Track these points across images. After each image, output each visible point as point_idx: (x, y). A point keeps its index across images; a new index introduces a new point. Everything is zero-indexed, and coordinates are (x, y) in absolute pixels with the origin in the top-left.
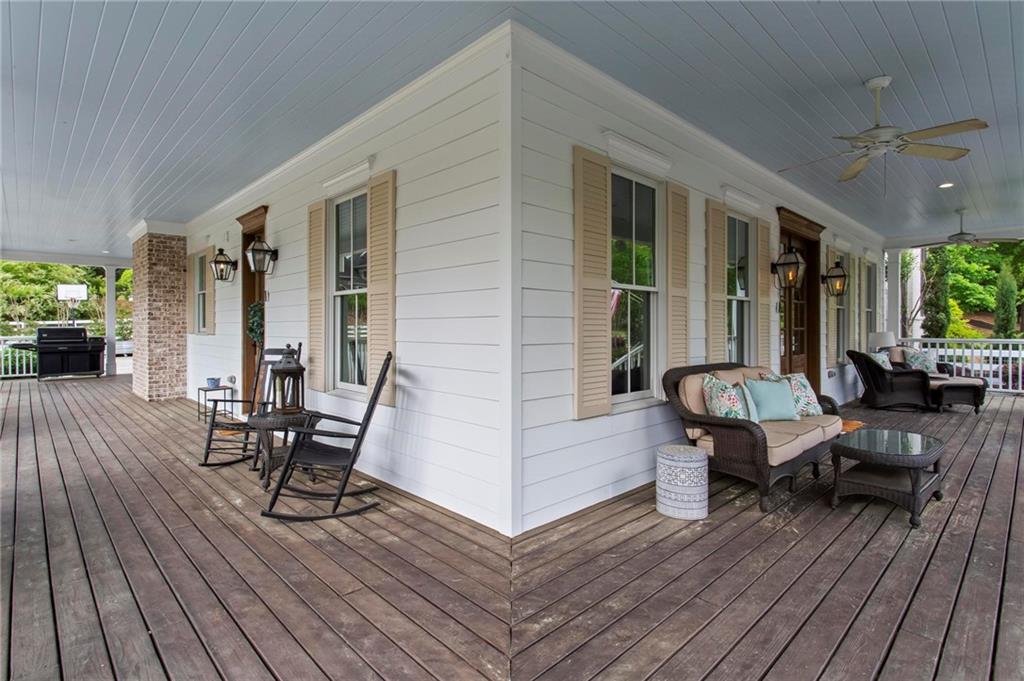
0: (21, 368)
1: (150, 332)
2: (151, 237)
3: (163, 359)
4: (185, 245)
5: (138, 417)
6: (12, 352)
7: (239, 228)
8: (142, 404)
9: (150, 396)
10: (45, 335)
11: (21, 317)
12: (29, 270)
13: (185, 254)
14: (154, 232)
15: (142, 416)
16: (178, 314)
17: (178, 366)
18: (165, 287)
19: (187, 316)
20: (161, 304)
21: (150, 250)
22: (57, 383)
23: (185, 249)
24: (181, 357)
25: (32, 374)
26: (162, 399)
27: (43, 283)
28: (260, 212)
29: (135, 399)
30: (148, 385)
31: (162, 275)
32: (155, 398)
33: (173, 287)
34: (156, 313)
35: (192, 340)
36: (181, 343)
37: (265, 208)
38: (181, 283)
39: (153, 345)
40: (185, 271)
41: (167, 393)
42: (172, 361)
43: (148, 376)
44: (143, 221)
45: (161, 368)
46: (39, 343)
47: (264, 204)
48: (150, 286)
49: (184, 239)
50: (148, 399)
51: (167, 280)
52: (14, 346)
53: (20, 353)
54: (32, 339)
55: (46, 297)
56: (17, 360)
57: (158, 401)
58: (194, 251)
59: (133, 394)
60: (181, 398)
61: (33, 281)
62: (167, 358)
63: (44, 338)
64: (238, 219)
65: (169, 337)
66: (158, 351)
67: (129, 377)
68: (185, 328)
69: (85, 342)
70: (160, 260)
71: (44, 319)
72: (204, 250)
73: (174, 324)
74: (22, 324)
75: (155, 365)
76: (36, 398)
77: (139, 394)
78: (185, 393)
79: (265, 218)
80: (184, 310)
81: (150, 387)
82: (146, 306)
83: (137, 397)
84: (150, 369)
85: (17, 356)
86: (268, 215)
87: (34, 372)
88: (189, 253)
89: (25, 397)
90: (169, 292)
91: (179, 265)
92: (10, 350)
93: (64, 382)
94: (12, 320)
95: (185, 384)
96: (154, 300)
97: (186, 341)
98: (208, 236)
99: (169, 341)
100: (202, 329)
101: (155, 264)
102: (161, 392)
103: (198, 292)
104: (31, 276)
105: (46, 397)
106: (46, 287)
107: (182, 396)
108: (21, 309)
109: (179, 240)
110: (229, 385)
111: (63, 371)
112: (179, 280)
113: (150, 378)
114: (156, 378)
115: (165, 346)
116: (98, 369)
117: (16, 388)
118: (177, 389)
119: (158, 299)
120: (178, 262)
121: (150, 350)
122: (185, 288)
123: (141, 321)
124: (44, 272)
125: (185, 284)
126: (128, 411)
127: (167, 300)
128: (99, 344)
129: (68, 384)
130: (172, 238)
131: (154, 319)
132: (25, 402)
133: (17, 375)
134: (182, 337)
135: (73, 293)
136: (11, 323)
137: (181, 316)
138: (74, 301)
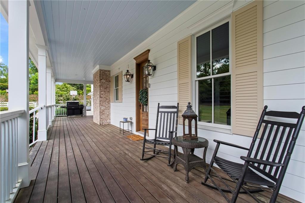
0: (63, 113)
1: (100, 102)
2: (100, 70)
3: (104, 111)
4: (110, 73)
5: (99, 131)
6: (61, 109)
7: (135, 62)
8: (98, 126)
9: (100, 123)
10: (69, 104)
11: (62, 100)
12: (63, 88)
13: (110, 76)
14: (101, 69)
15: (100, 131)
16: (108, 96)
17: (108, 113)
18: (104, 87)
19: (111, 96)
20: (103, 93)
21: (100, 75)
22: (72, 118)
23: (110, 74)
24: (109, 110)
25: (65, 115)
26: (104, 124)
27: (66, 91)
28: (146, 53)
29: (95, 124)
30: (99, 119)
31: (103, 83)
32: (101, 124)
33: (106, 87)
34: (102, 96)
35: (112, 105)
36: (109, 106)
37: (149, 50)
38: (109, 86)
39: (101, 106)
40: (110, 82)
41: (105, 122)
42: (106, 112)
43: (99, 116)
44: (98, 65)
45: (103, 114)
46: (67, 106)
47: (149, 49)
48: (100, 87)
49: (109, 71)
50: (99, 124)
51: (105, 85)
52: (61, 107)
53: (62, 109)
54: (66, 105)
55: (67, 95)
56: (62, 111)
57: (102, 125)
58: (113, 75)
59: (94, 122)
60: (109, 124)
61: (64, 91)
62: (105, 110)
63: (69, 105)
64: (134, 58)
65: (105, 104)
66: (102, 108)
67: (92, 117)
68: (110, 101)
69: (79, 106)
70: (103, 78)
71: (66, 100)
72: (118, 73)
73: (107, 99)
74: (62, 102)
75: (102, 113)
76: (67, 123)
77: (96, 122)
78: (110, 122)
79: (148, 55)
80: (110, 95)
81: (100, 120)
82: (98, 93)
83: (95, 123)
84: (100, 114)
85: (62, 110)
86: (149, 53)
87: (66, 115)
88: (111, 76)
89: (64, 122)
90: (105, 89)
91: (108, 80)
92: (60, 108)
93: (74, 118)
94: (59, 101)
95: (110, 119)
96: (101, 92)
97: (110, 105)
98: (119, 68)
99: (105, 105)
100: (116, 101)
101: (101, 79)
102: (103, 122)
103: (115, 88)
104: (63, 90)
105: (70, 122)
106: (67, 92)
107: (109, 123)
108: (62, 98)
109: (108, 71)
110: (130, 121)
111: (73, 114)
112: (108, 85)
113: (100, 117)
114: (102, 117)
115: (104, 107)
116: (82, 114)
117: (62, 119)
118: (108, 121)
119: (102, 91)
120: (108, 79)
121: (100, 108)
122: (110, 88)
123: (97, 98)
124: (66, 89)
125: (110, 86)
126: (95, 128)
127: (105, 91)
128: (82, 106)
129: (75, 118)
130: (106, 71)
131: (101, 98)
132: (65, 124)
133: (62, 115)
134: (109, 104)
135: (74, 93)
136: (60, 102)
137: (109, 97)
138: (74, 95)
